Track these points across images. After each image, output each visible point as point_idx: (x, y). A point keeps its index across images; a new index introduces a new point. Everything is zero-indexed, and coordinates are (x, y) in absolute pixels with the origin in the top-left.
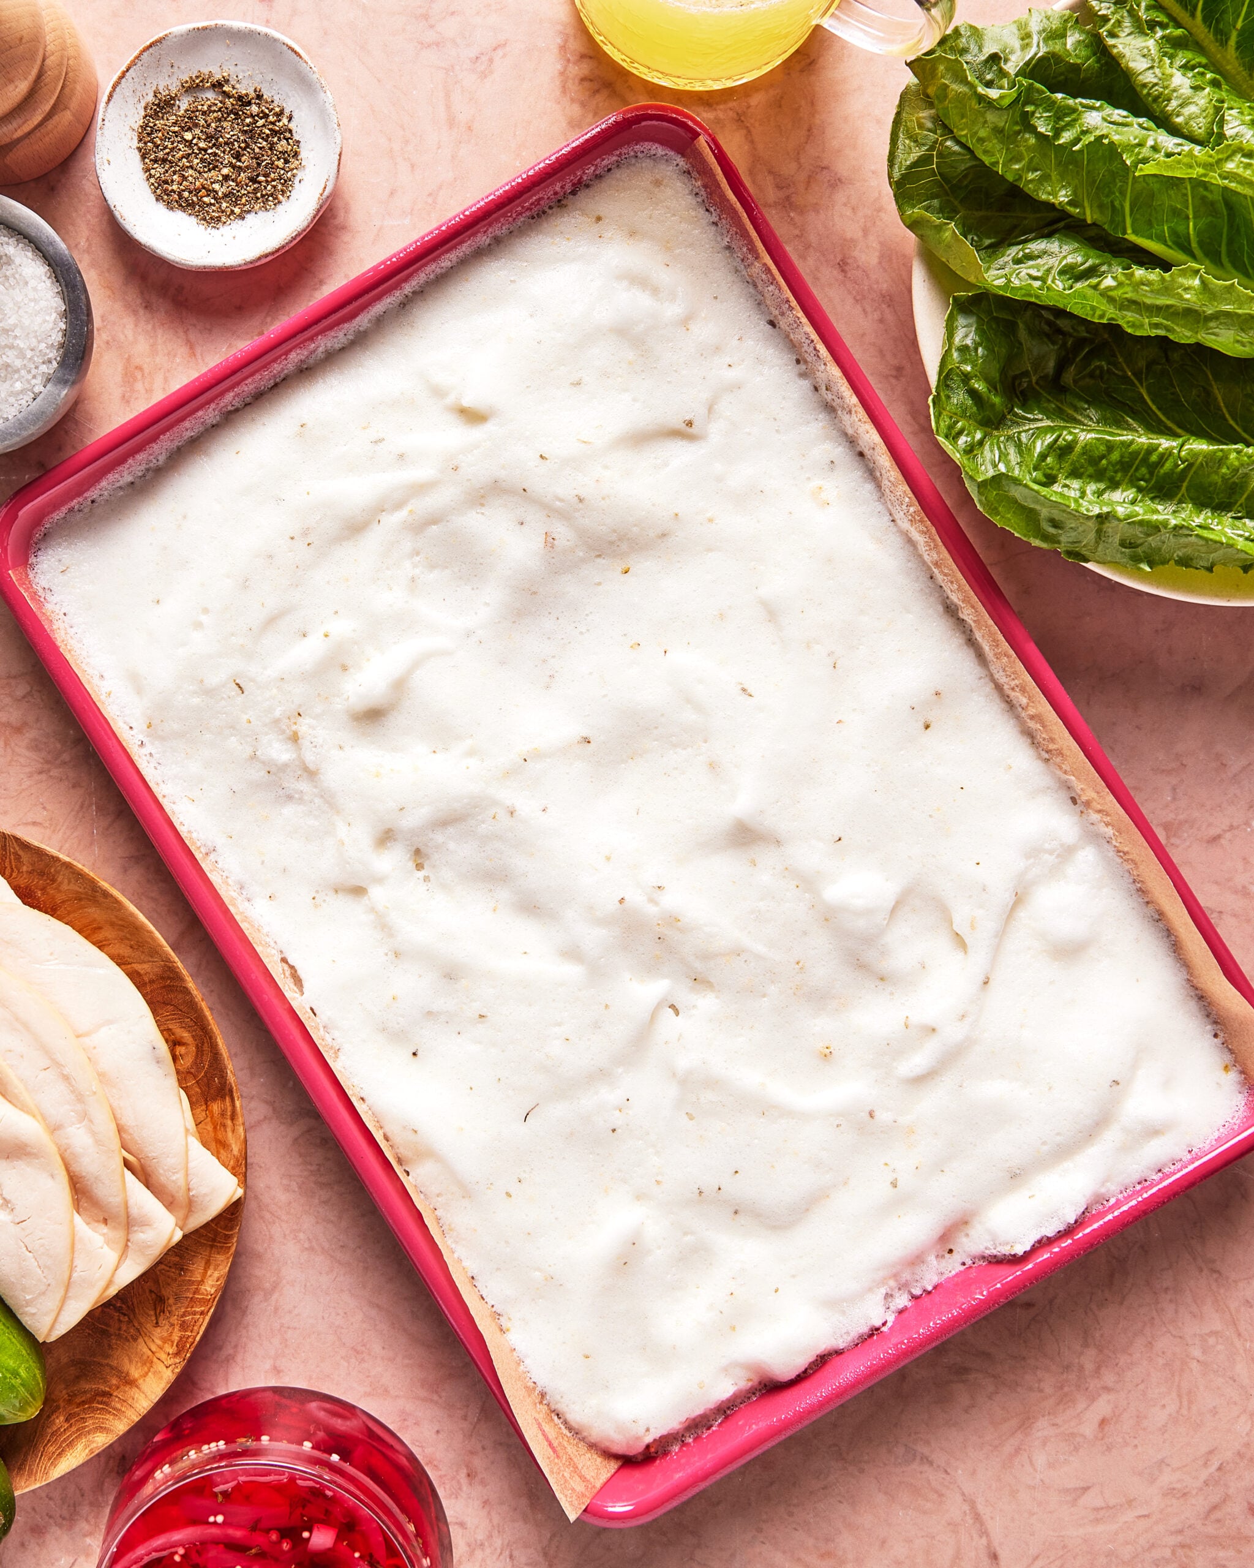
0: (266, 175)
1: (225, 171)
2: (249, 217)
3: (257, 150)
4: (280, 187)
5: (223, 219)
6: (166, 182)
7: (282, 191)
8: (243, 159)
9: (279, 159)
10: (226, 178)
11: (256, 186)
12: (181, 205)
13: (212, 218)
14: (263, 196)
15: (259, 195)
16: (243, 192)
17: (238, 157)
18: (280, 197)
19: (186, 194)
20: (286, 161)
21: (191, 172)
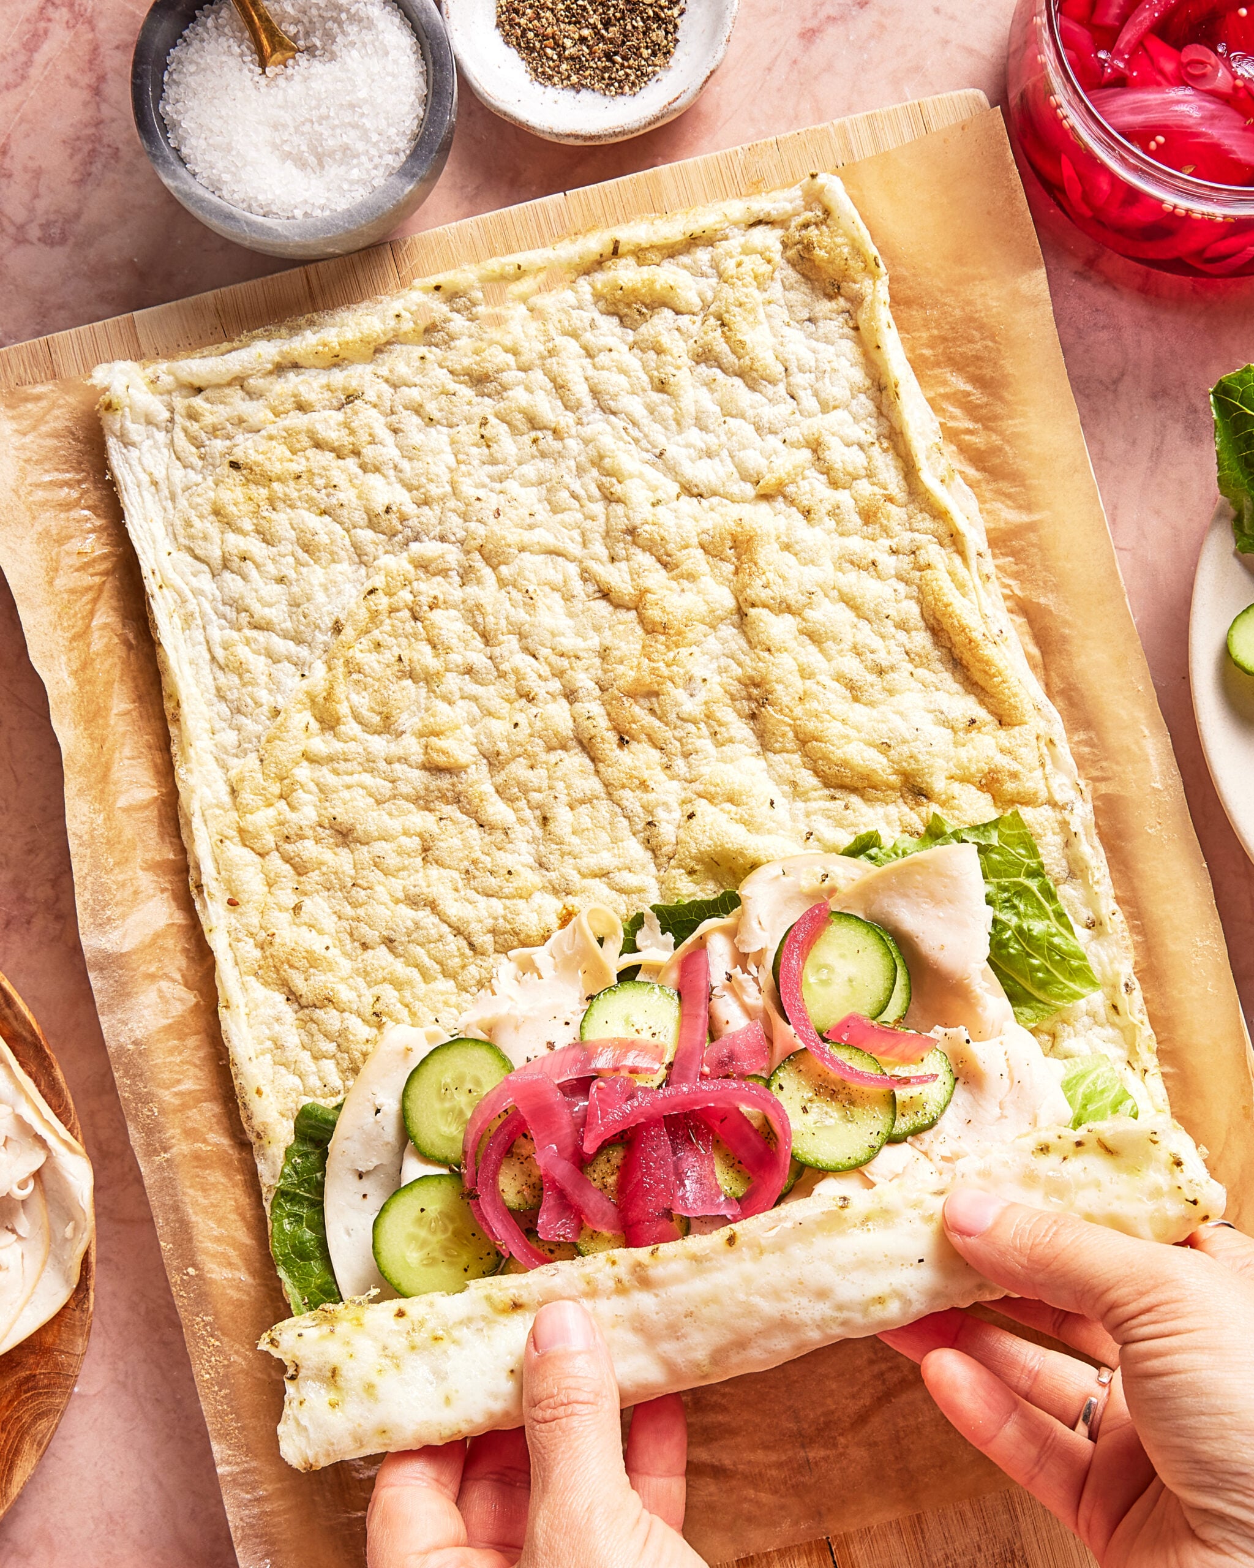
0: (625, 58)
1: (586, 32)
2: (583, 91)
3: (629, 27)
4: (632, 78)
5: (556, 79)
6: (516, 11)
7: (634, 84)
8: (611, 29)
9: (647, 48)
10: (583, 40)
11: (608, 64)
12: (519, 44)
13: (543, 73)
14: (610, 78)
15: (606, 75)
16: (592, 64)
17: (607, 24)
18: (626, 88)
19: (531, 35)
20: (654, 54)
21: (549, 14)
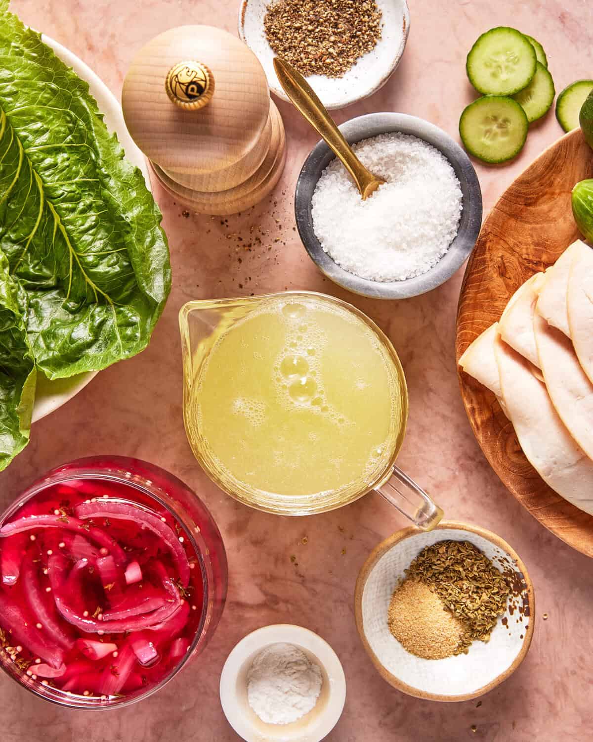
0: (360, 30)
1: (332, 38)
2: (359, 60)
3: (348, 16)
4: (372, 34)
5: (344, 69)
6: (297, 61)
7: (375, 35)
8: (340, 26)
9: (364, 16)
10: (334, 42)
11: (357, 39)
12: (313, 71)
13: (336, 72)
14: (363, 44)
15: (361, 44)
16: (350, 46)
17: (336, 26)
18: (375, 39)
19: (313, 63)
20: (369, 16)
21: (310, 48)
